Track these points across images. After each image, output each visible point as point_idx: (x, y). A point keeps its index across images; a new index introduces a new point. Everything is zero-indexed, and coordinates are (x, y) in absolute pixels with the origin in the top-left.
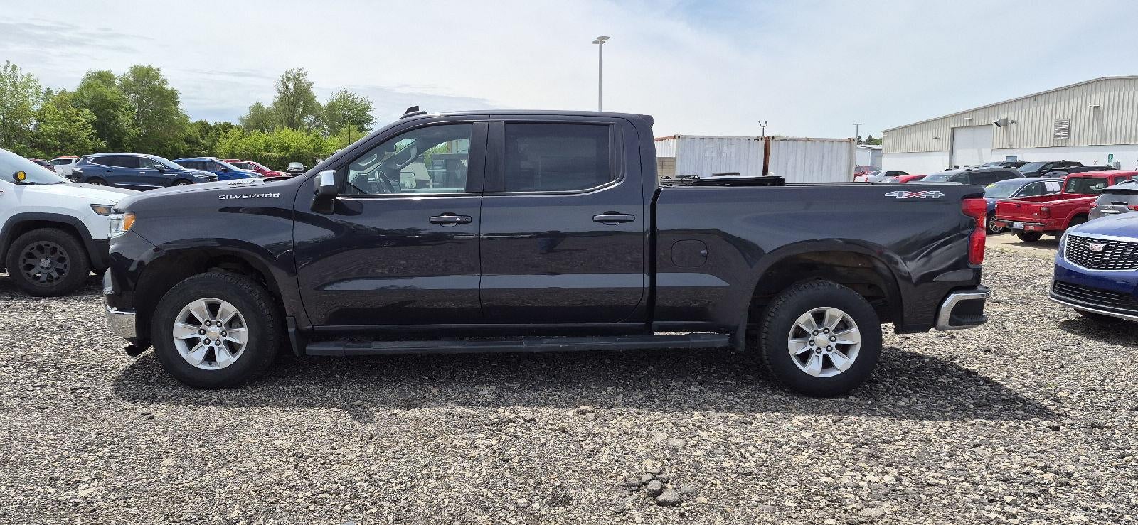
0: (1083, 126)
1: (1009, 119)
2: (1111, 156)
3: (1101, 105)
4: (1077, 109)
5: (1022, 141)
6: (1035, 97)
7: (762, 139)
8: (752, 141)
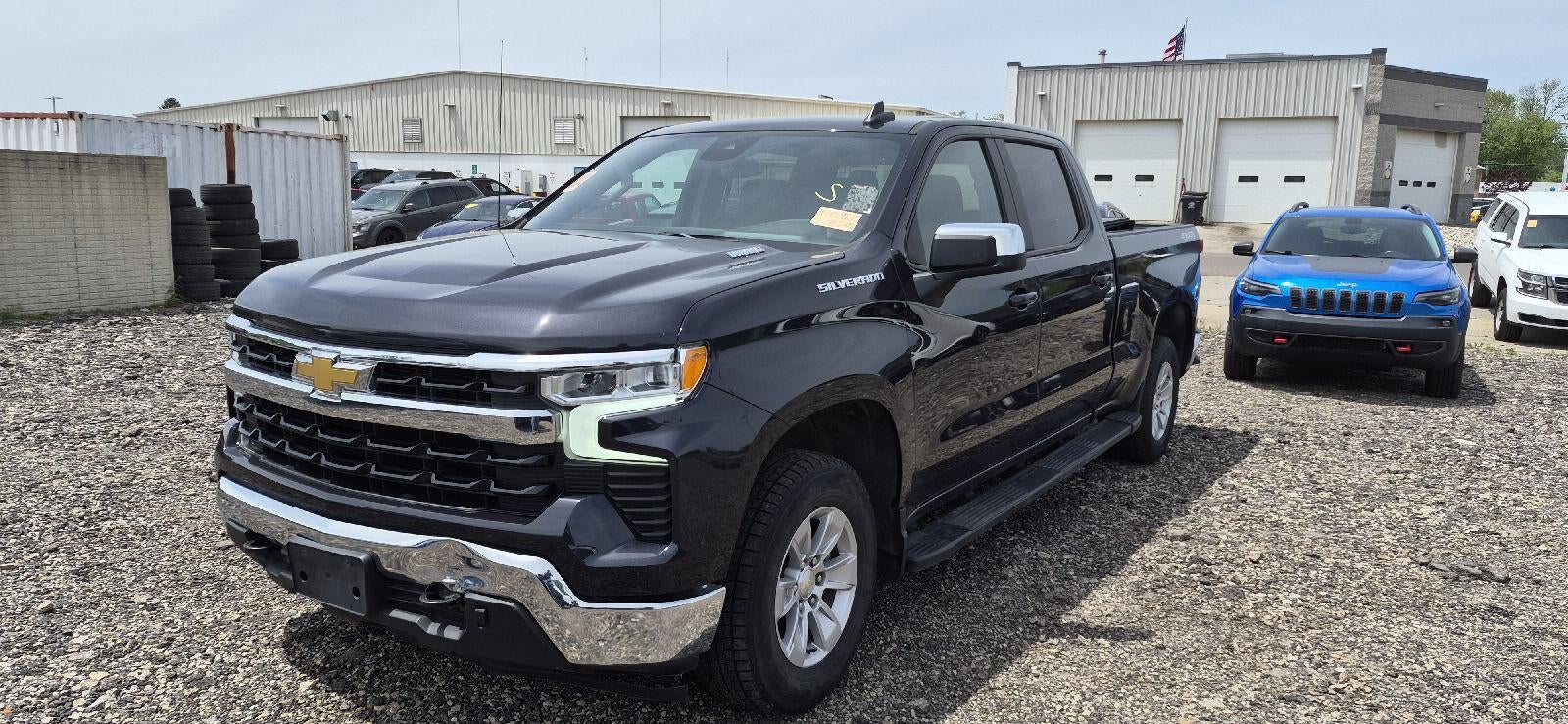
0: (438, 125)
1: (340, 112)
2: (475, 167)
3: (457, 104)
4: (429, 106)
5: (361, 142)
6: (373, 85)
7: (221, 128)
8: (206, 130)
